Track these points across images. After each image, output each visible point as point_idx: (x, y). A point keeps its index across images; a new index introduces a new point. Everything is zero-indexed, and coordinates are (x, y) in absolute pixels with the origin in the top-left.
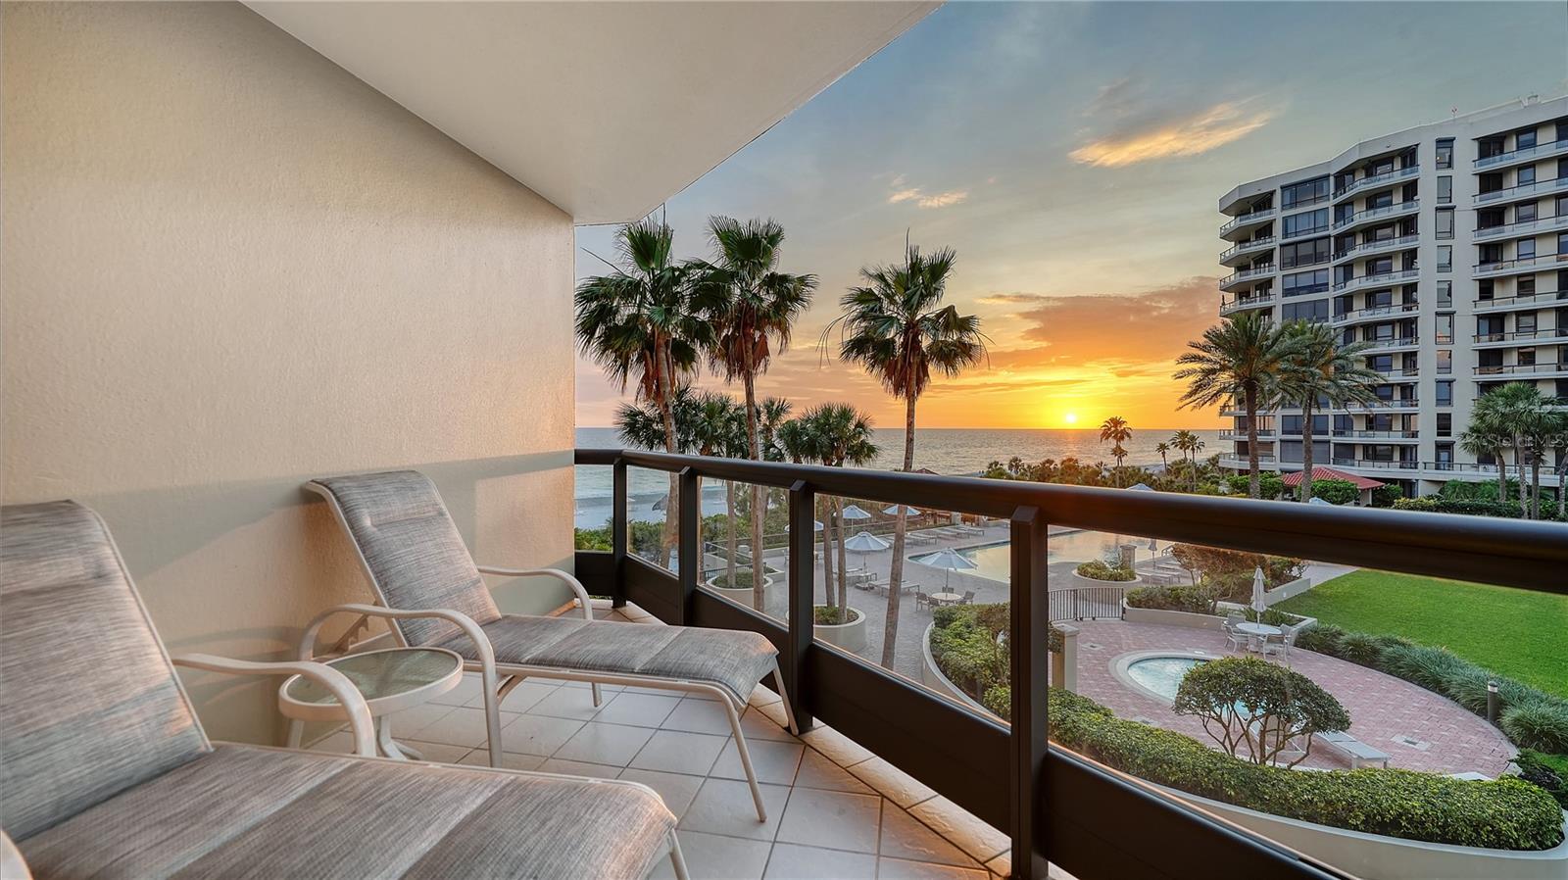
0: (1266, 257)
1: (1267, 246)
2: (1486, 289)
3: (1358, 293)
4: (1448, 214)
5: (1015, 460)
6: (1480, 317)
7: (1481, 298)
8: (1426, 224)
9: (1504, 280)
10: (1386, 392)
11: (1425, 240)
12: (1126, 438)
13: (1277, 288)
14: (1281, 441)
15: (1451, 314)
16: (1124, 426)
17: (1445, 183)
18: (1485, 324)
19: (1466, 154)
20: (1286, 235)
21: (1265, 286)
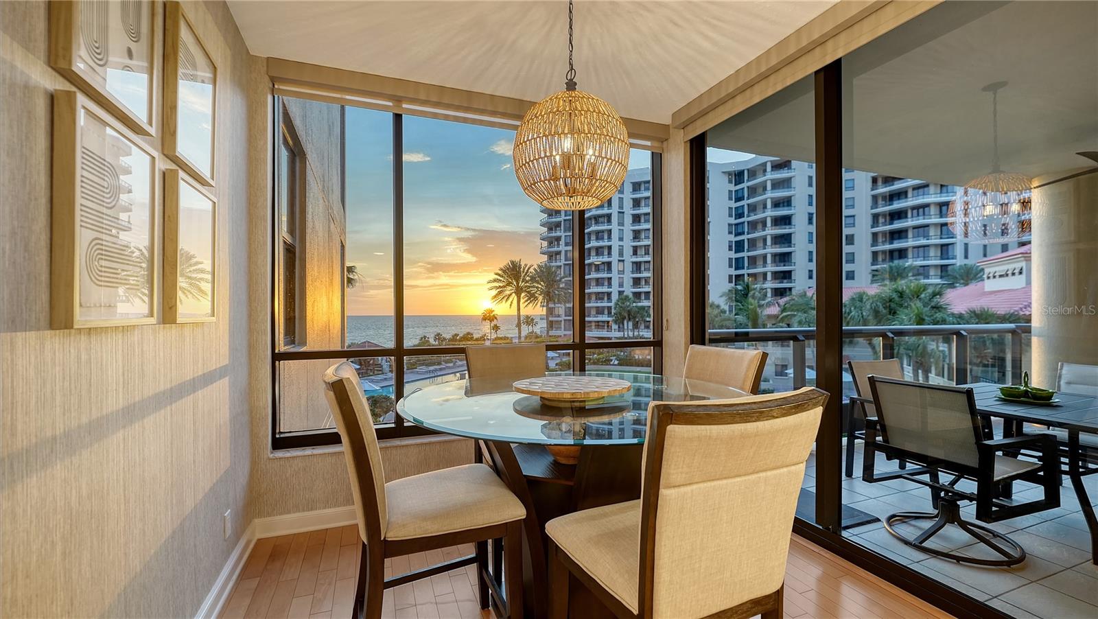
0: (558, 225)
1: (558, 219)
2: (635, 251)
3: (593, 247)
4: (621, 214)
5: (438, 334)
6: (633, 263)
7: (634, 255)
8: (615, 219)
9: (641, 246)
10: (601, 296)
11: (614, 227)
12: (495, 320)
13: (562, 242)
14: (565, 320)
15: (623, 261)
16: (493, 313)
17: (621, 200)
18: (635, 265)
19: (628, 188)
20: (565, 216)
21: (558, 239)
